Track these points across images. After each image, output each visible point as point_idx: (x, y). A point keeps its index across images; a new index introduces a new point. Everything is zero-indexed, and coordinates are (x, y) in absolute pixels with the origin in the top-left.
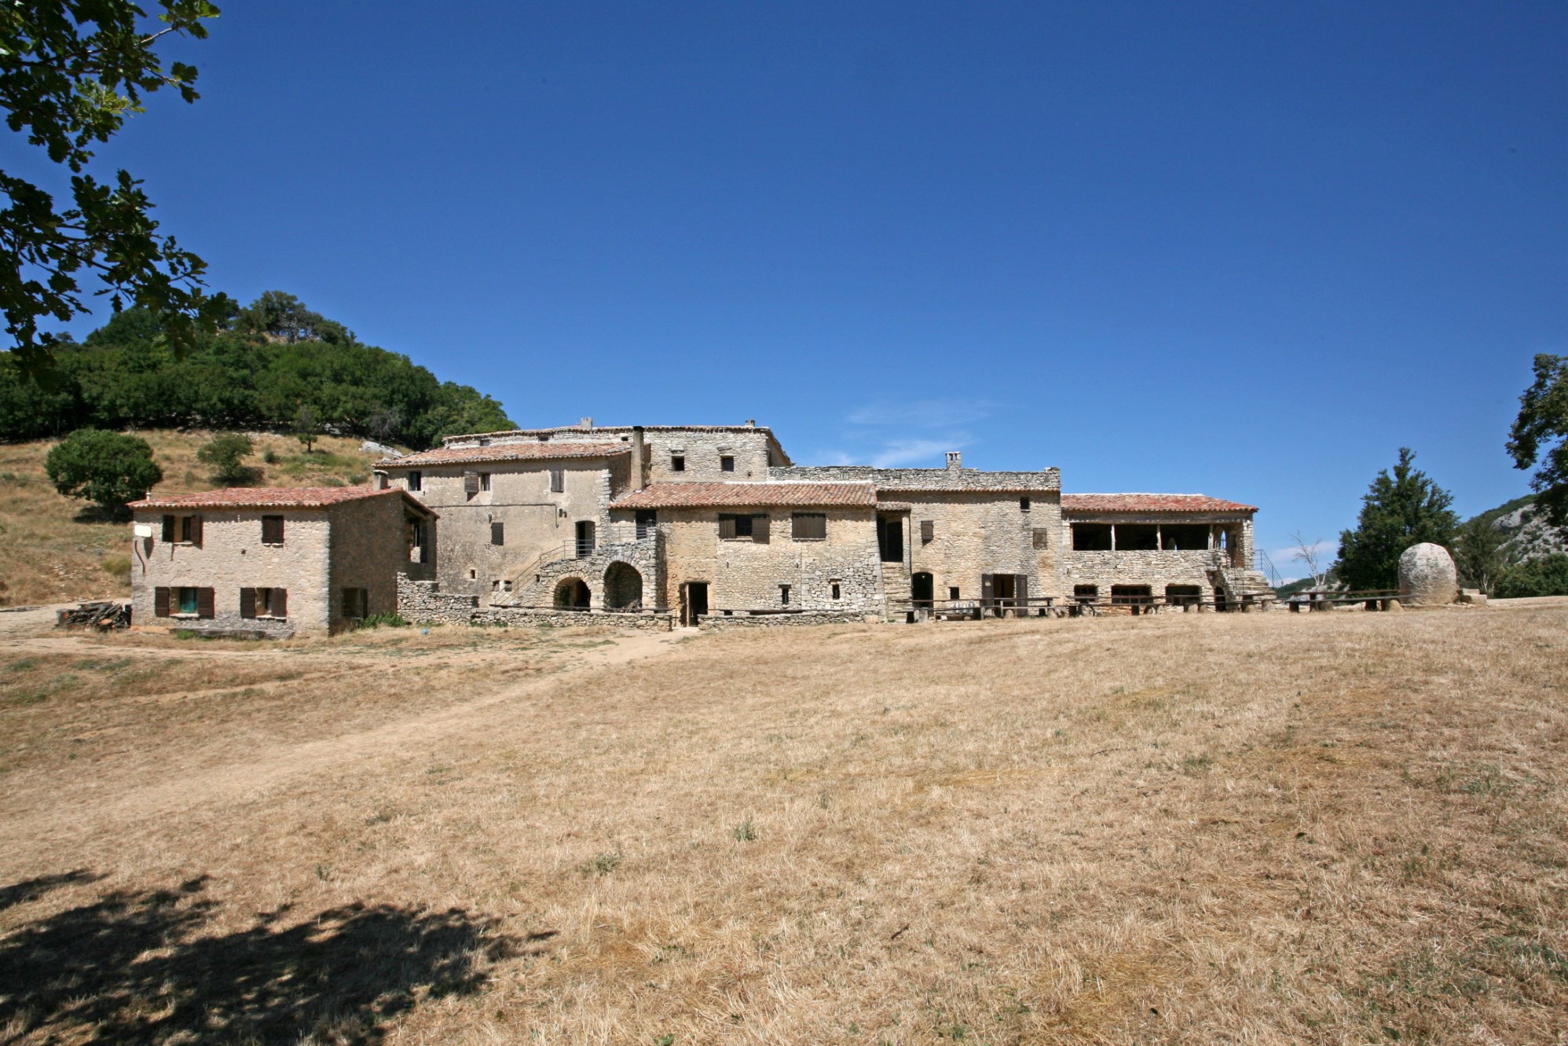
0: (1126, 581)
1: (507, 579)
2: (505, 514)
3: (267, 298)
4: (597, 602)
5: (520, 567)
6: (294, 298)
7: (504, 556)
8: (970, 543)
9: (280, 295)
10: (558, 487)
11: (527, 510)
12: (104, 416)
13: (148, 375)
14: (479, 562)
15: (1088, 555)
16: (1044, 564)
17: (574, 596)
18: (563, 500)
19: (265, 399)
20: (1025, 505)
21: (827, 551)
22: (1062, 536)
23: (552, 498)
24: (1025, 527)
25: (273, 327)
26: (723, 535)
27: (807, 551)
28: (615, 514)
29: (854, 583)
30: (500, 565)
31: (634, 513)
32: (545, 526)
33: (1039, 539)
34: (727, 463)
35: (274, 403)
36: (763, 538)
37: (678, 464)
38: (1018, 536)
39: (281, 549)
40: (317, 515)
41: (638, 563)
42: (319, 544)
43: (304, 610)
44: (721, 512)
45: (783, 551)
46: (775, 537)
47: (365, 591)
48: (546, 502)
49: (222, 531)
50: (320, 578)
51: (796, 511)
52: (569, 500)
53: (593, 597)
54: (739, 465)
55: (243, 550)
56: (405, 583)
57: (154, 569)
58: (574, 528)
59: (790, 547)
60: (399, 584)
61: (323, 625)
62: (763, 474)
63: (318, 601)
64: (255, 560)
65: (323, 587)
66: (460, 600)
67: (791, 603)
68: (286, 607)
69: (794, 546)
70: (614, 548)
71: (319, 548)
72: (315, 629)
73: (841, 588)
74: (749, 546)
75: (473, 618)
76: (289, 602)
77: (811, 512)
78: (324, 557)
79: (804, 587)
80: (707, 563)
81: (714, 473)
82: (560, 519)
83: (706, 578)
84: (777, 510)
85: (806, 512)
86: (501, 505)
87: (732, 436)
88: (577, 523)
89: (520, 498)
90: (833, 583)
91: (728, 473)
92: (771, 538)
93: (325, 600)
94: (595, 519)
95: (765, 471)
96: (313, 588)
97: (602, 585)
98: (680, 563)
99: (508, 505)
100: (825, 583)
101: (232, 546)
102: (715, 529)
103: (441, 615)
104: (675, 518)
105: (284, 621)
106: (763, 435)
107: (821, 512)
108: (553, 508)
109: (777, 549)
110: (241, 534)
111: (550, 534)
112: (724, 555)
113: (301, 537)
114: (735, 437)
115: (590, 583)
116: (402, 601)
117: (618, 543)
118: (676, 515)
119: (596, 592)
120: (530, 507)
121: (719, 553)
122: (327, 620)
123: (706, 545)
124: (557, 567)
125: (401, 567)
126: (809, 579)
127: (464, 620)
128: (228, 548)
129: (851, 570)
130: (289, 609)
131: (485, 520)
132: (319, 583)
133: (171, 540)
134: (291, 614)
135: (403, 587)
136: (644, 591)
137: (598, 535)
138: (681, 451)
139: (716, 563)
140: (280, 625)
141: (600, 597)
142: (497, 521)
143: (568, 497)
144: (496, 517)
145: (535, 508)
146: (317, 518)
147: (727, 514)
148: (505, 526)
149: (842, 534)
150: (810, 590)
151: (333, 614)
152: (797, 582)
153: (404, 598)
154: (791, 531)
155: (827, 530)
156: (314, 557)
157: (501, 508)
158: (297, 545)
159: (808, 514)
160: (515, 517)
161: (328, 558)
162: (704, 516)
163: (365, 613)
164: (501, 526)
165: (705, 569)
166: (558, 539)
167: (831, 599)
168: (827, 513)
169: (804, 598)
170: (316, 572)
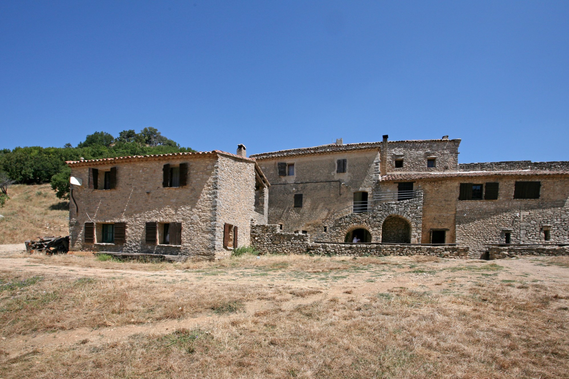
1: (304, 229)
3: (145, 130)
5: (312, 222)
6: (156, 130)
7: (302, 214)
9: (150, 129)
11: (319, 185)
14: (285, 220)
21: (540, 207)
23: (337, 177)
25: (148, 141)
29: (561, 229)
30: (299, 221)
31: (397, 185)
32: (332, 195)
39: (177, 191)
40: (208, 162)
41: (409, 215)
42: (209, 186)
43: (195, 240)
44: (462, 182)
45: (506, 207)
46: (501, 198)
47: (236, 228)
48: (333, 180)
49: (133, 178)
50: (209, 214)
51: (518, 180)
52: (349, 178)
53: (374, 237)
54: (439, 163)
55: (148, 193)
56: (257, 226)
57: (84, 210)
58: (352, 196)
59: (512, 204)
60: (252, 227)
61: (211, 251)
62: (455, 168)
63: (207, 233)
64: (157, 200)
65: (211, 221)
66: (299, 237)
67: (513, 243)
68: (181, 237)
69: (515, 203)
70: (391, 206)
71: (209, 190)
72: (204, 255)
73: (551, 233)
74: (481, 205)
75: (309, 250)
76: (183, 233)
77: (530, 180)
78: (213, 196)
79: (522, 232)
80: (447, 217)
81: (422, 168)
82: (343, 190)
83: (446, 227)
84: (504, 180)
85: (526, 180)
86: (302, 183)
87: (435, 145)
88: (354, 193)
89: (314, 178)
90: (544, 229)
91: (432, 168)
92: (498, 199)
93: (212, 231)
94: (368, 190)
95: (457, 165)
96: (203, 222)
97: (381, 231)
98: (428, 217)
99: (306, 183)
100: (538, 229)
101: (140, 191)
102: (457, 193)
103: (284, 248)
104: (427, 187)
105: (180, 248)
106: (456, 144)
107: (537, 180)
108: (338, 183)
109: (502, 206)
110: (147, 180)
111: (335, 200)
112: (462, 211)
113: (194, 181)
114: (438, 146)
115: (370, 230)
116: (254, 238)
117: (394, 202)
118: (428, 185)
119: (376, 234)
120: (322, 183)
121: (458, 210)
122: (214, 248)
123: (448, 205)
124: (347, 219)
125: (253, 215)
126: (526, 226)
127: (301, 252)
128: (137, 192)
129: (559, 220)
130: (184, 239)
131: (290, 193)
132: (208, 218)
133: (96, 187)
134: (186, 244)
135: (255, 228)
136: (413, 234)
137: (369, 200)
138: (402, 156)
139: (455, 217)
140: (176, 251)
141: (379, 238)
142: (299, 193)
143: (349, 176)
144: (298, 191)
145: (325, 184)
146: (208, 165)
147: (466, 184)
148: (304, 196)
149: (551, 196)
150: (526, 234)
151: (219, 242)
152: (517, 229)
153: (256, 236)
154: (513, 194)
155: (540, 193)
156: (205, 197)
157: (301, 185)
158: (191, 188)
159: (528, 182)
160: (311, 190)
161: (216, 197)
162: (449, 185)
163: (235, 245)
164: (301, 196)
165: (446, 221)
166: (340, 203)
167: (543, 240)
168: (542, 181)
169: (522, 239)
170: (206, 209)
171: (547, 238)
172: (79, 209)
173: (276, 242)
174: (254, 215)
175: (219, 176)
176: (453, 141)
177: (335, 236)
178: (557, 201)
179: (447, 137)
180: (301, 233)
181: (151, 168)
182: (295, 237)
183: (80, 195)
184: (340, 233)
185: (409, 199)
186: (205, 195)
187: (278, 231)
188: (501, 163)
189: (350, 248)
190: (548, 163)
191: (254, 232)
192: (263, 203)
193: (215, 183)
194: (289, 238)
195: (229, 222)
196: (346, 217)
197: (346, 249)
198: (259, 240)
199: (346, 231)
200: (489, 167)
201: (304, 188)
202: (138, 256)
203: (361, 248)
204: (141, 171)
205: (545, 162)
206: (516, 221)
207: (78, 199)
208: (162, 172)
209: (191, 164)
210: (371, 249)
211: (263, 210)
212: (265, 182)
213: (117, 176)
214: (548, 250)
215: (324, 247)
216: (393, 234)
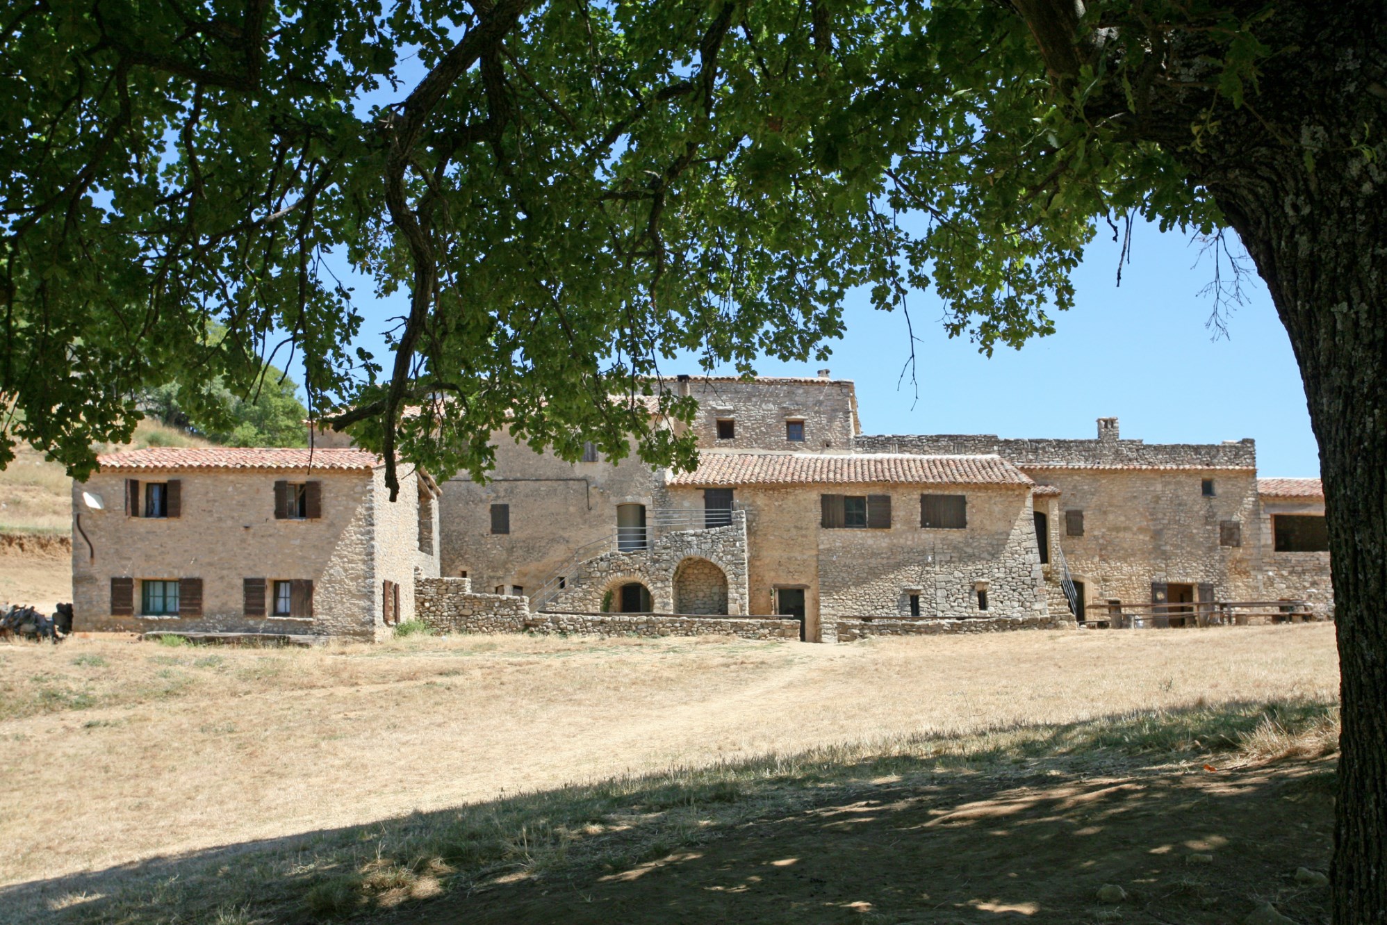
1: (515, 582)
2: (510, 492)
5: (532, 567)
7: (511, 550)
8: (1134, 541)
11: (544, 487)
14: (472, 560)
15: (1297, 557)
16: (1237, 570)
20: (1208, 490)
21: (968, 545)
22: (1261, 532)
23: (580, 470)
24: (1209, 519)
26: (828, 523)
27: (941, 545)
29: (1006, 588)
30: (505, 563)
31: (702, 493)
32: (572, 509)
33: (1230, 535)
34: (794, 430)
38: (1201, 531)
39: (302, 527)
40: (355, 481)
41: (721, 559)
42: (360, 520)
43: (338, 609)
44: (825, 492)
45: (909, 543)
46: (898, 526)
47: (396, 586)
48: (572, 476)
49: (215, 501)
50: (361, 566)
51: (926, 492)
52: (606, 474)
53: (657, 603)
54: (811, 432)
55: (247, 528)
56: (427, 580)
57: (107, 553)
58: (615, 512)
59: (919, 538)
60: (418, 582)
61: (369, 628)
62: (846, 445)
63: (360, 598)
64: (264, 540)
65: (366, 578)
66: (507, 603)
67: (923, 614)
68: (311, 604)
69: (924, 536)
70: (685, 538)
71: (360, 526)
72: (355, 634)
73: (989, 595)
74: (863, 538)
75: (527, 627)
76: (316, 597)
77: (946, 493)
78: (367, 537)
79: (939, 593)
80: (804, 561)
81: (777, 443)
82: (595, 499)
83: (803, 581)
84: (900, 490)
85: (939, 492)
86: (505, 480)
87: (801, 391)
88: (619, 507)
89: (532, 471)
90: (978, 588)
91: (797, 444)
92: (893, 527)
93: (369, 595)
94: (646, 501)
95: (849, 440)
96: (352, 579)
97: (671, 590)
98: (767, 561)
99: (515, 480)
100: (967, 588)
101: (230, 523)
102: (816, 514)
103: (481, 623)
104: (761, 500)
105: (310, 622)
106: (845, 390)
107: (959, 493)
108: (584, 484)
109: (902, 541)
110: (243, 505)
111: (579, 520)
112: (829, 550)
113: (333, 511)
114: (806, 392)
115: (650, 587)
116: (423, 604)
117: (692, 532)
118: (761, 495)
119: (661, 596)
120: (549, 483)
121: (821, 547)
122: (372, 622)
123: (803, 536)
124: (604, 565)
125: (417, 558)
126: (946, 582)
127: (512, 629)
128: (224, 525)
129: (1002, 570)
130: (317, 607)
131: (481, 501)
132: (361, 573)
133: (135, 513)
134: (321, 614)
135: (423, 585)
136: (730, 596)
137: (649, 522)
138: (730, 412)
139: (818, 560)
140: (306, 628)
141: (668, 604)
142: (500, 502)
143: (605, 470)
144: (498, 497)
145: (555, 484)
146: (356, 485)
147: (833, 496)
148: (511, 509)
149: (987, 522)
150: (947, 597)
151: (378, 614)
152: (930, 586)
153: (425, 600)
154: (919, 519)
155: (968, 518)
156: (354, 538)
157: (505, 484)
158: (327, 521)
159: (942, 496)
160: (527, 496)
161: (372, 539)
162: (800, 498)
163: (396, 618)
164: (505, 508)
165: (802, 569)
166: (590, 527)
167: (977, 610)
168: (968, 494)
169: (940, 607)
170: (356, 557)
171: (983, 605)
172: (96, 552)
173: (465, 612)
174: (419, 558)
175: (375, 505)
176: (838, 383)
177: (580, 599)
178: (997, 533)
179: (827, 372)
180: (508, 595)
181: (250, 486)
182: (501, 601)
183: (97, 526)
184: (590, 593)
185: (719, 526)
186: (352, 533)
187: (468, 591)
188: (938, 438)
189: (602, 622)
190: (1030, 441)
191: (421, 592)
192: (430, 532)
193: (371, 516)
194: (489, 605)
195: (389, 578)
196: (602, 560)
197: (595, 624)
198: (433, 609)
199: (602, 590)
200: (916, 446)
201: (512, 492)
202: (238, 639)
203: (620, 622)
204: (230, 489)
205: (1026, 439)
206: (928, 572)
207: (93, 533)
208: (273, 494)
209: (326, 482)
210: (637, 624)
211: (430, 546)
212: (431, 487)
213: (182, 494)
214: (920, 627)
215: (556, 621)
216: (701, 594)
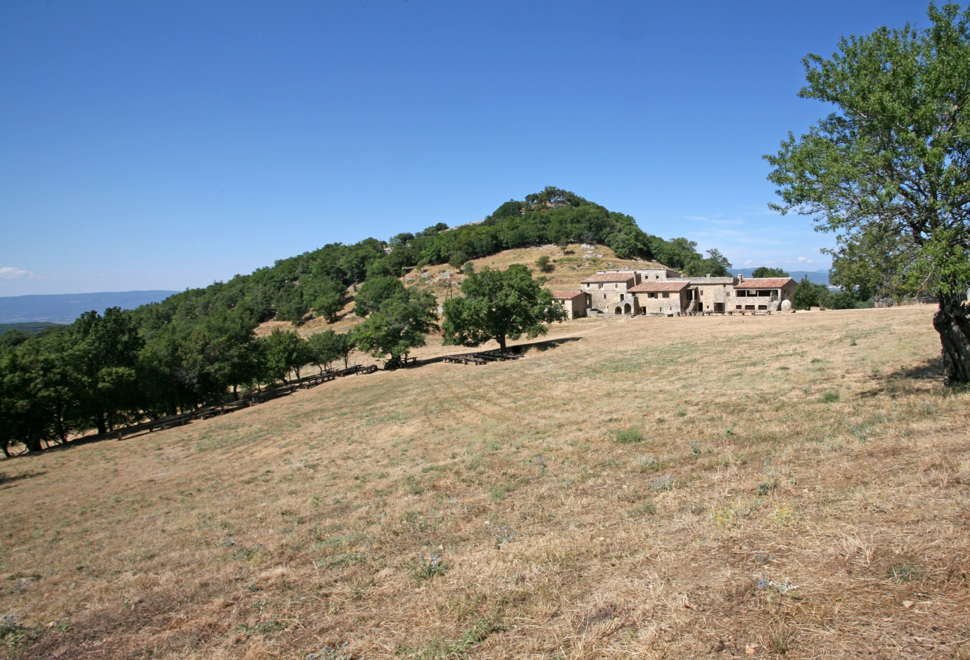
0: (749, 304)
1: (607, 306)
2: (606, 292)
4: (623, 311)
5: (609, 304)
7: (606, 301)
8: (712, 295)
10: (616, 286)
11: (611, 292)
12: (504, 245)
13: (515, 231)
14: (602, 302)
15: (740, 298)
16: (729, 300)
17: (618, 310)
18: (618, 290)
19: (551, 234)
20: (725, 286)
22: (733, 293)
23: (616, 289)
24: (724, 292)
26: (649, 297)
27: (665, 300)
28: (628, 292)
31: (631, 292)
32: (614, 295)
33: (728, 294)
34: (657, 277)
35: (553, 236)
36: (657, 297)
37: (647, 277)
38: (723, 294)
67: (662, 311)
79: (665, 308)
83: (646, 306)
90: (670, 307)
94: (624, 294)
148: (607, 295)
171: (671, 310)
